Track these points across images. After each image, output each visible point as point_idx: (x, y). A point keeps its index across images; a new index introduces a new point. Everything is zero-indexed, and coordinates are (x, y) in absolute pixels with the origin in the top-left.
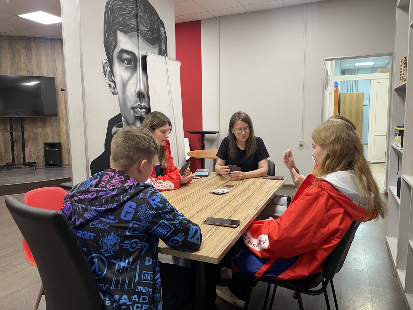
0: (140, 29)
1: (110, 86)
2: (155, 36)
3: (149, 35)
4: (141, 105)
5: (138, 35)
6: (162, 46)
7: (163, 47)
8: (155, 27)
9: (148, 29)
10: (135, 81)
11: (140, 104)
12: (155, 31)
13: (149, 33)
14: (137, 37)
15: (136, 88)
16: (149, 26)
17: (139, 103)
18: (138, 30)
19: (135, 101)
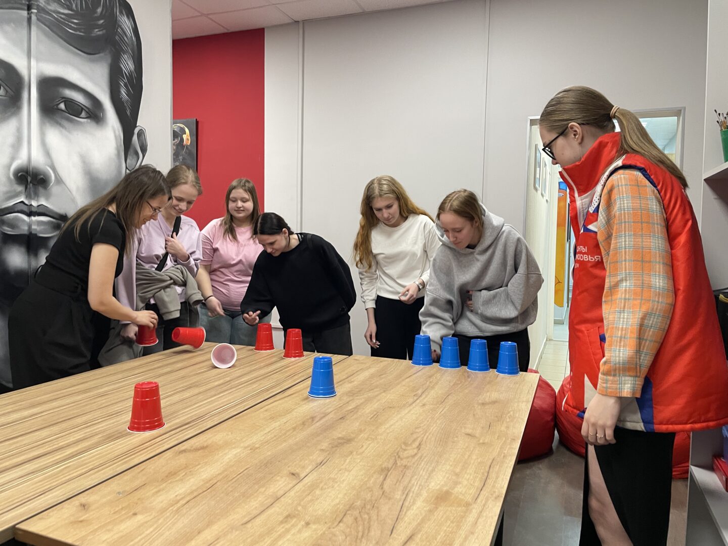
0: (38, 5)
2: (97, 32)
3: (73, 25)
4: (31, 205)
5: (29, 20)
6: (123, 61)
7: (127, 65)
8: (99, 10)
9: (71, 9)
10: (11, 140)
11: (26, 202)
12: (99, 20)
13: (75, 21)
14: (25, 24)
15: (13, 159)
16: (74, 6)
17: (22, 199)
18: (29, 8)
19: (7, 192)
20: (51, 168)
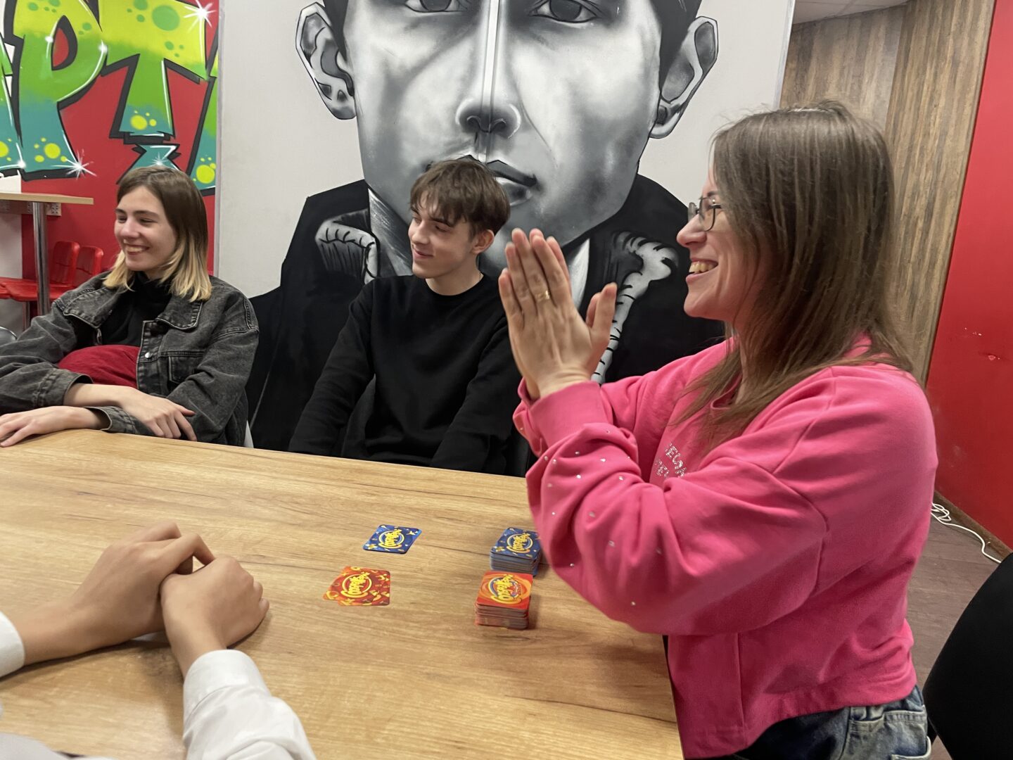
1: (326, 90)
17: (470, 152)
20: (516, 106)
